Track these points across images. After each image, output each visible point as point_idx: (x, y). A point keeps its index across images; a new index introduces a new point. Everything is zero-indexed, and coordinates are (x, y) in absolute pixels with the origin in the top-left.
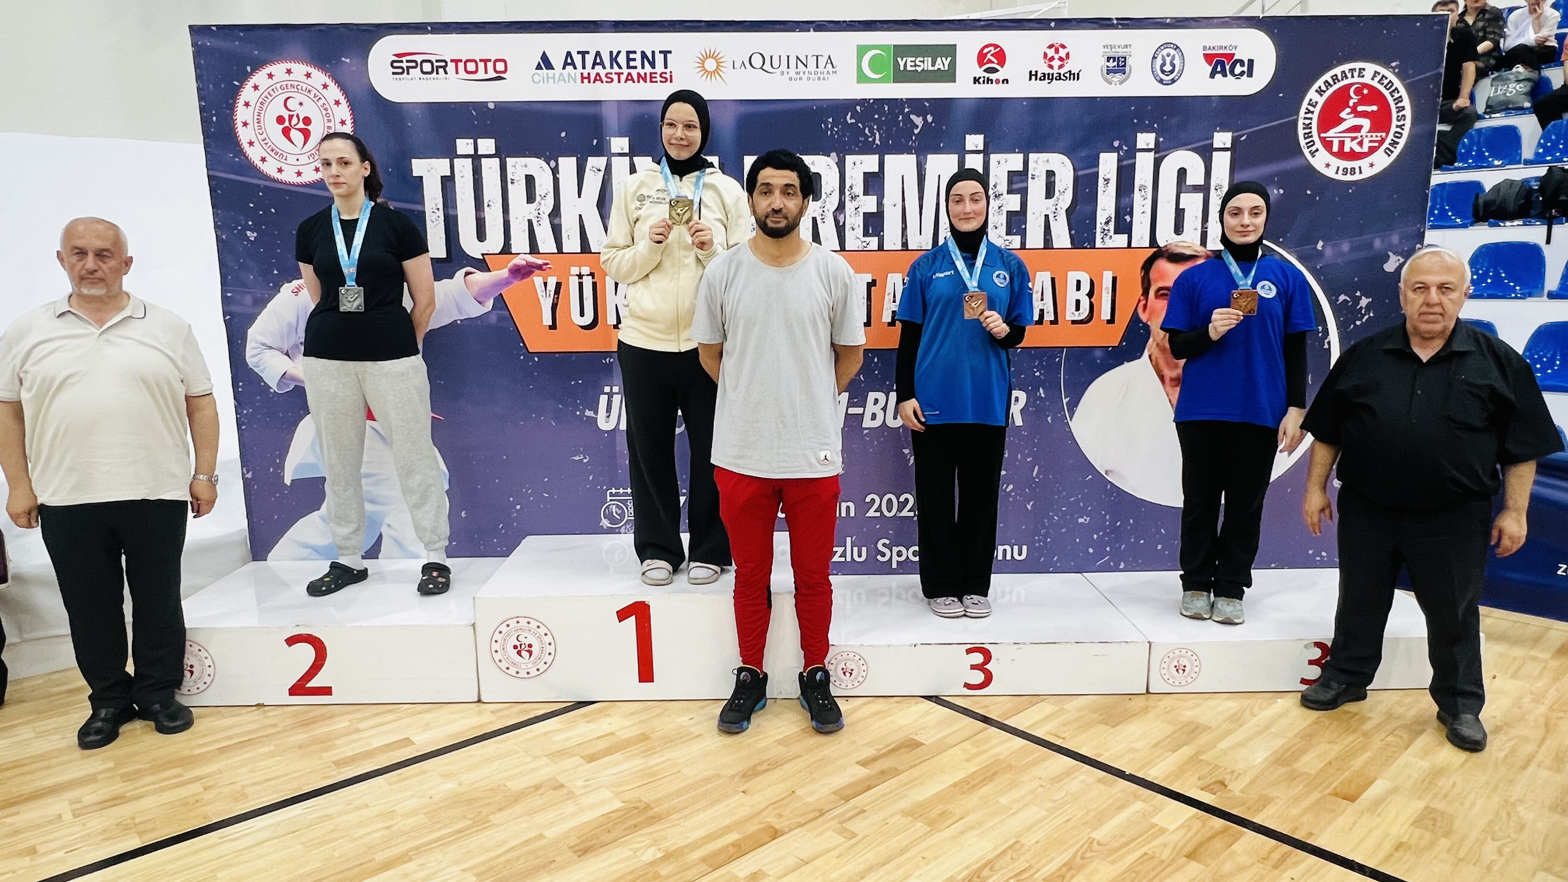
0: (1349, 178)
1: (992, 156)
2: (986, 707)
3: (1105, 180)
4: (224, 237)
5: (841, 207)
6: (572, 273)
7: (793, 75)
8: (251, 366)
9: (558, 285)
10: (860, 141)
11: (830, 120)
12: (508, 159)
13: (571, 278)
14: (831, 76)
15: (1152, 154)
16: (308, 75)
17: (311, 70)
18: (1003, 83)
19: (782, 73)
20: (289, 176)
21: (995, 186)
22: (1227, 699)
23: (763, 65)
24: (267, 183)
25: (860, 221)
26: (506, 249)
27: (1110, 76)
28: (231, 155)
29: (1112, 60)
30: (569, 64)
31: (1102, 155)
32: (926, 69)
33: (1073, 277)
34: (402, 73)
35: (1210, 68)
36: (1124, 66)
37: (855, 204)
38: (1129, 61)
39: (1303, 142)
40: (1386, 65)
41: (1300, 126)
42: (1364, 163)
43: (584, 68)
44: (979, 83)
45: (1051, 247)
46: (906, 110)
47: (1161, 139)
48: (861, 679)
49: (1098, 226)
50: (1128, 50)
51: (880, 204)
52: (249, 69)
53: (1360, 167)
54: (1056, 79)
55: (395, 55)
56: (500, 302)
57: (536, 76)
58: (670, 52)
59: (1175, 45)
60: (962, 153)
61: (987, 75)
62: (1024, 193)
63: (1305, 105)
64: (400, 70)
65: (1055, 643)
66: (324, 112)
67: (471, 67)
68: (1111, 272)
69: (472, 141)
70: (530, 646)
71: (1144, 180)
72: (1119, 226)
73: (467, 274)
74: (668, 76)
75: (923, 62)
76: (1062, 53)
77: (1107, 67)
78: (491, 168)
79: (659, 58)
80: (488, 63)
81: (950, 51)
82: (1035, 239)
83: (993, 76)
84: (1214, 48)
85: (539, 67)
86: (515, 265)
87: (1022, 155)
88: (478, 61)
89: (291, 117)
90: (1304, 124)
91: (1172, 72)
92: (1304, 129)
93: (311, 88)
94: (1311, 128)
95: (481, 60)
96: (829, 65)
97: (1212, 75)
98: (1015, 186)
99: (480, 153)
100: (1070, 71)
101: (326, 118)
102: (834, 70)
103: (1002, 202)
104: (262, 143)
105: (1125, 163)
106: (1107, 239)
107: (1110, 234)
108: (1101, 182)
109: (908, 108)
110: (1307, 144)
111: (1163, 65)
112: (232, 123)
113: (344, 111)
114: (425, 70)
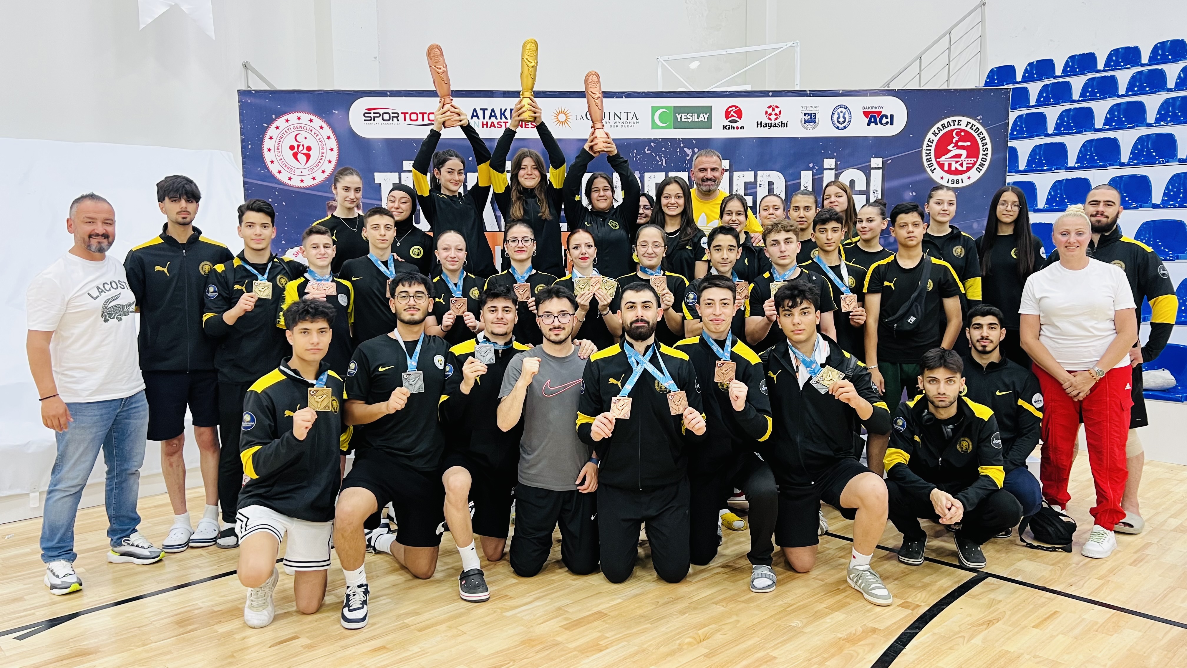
0: (955, 185)
1: (735, 172)
7: (612, 123)
10: (654, 164)
11: (635, 151)
14: (635, 125)
15: (834, 171)
16: (311, 121)
18: (741, 129)
20: (295, 182)
24: (281, 187)
27: (806, 125)
28: (259, 169)
29: (807, 115)
30: (475, 116)
31: (804, 173)
32: (694, 120)
34: (371, 120)
35: (867, 120)
36: (815, 119)
38: (818, 116)
39: (926, 164)
40: (975, 119)
41: (924, 155)
42: (964, 176)
43: (484, 118)
44: (726, 129)
46: (682, 145)
47: (839, 163)
50: (817, 109)
52: (274, 116)
53: (962, 179)
54: (773, 127)
55: (367, 109)
59: (845, 106)
61: (731, 124)
63: (926, 142)
64: (369, 119)
66: (320, 143)
67: (414, 117)
75: (692, 116)
76: (777, 111)
77: (805, 119)
80: (425, 115)
81: (708, 110)
83: (735, 125)
84: (869, 108)
87: (753, 172)
88: (418, 114)
89: (299, 146)
90: (926, 153)
91: (844, 122)
92: (926, 156)
93: (313, 129)
94: (930, 156)
95: (420, 113)
96: (635, 119)
97: (869, 124)
98: (749, 191)
100: (782, 122)
101: (321, 147)
102: (638, 121)
104: (279, 162)
105: (816, 177)
110: (928, 165)
111: (838, 118)
112: (261, 149)
113: (333, 143)
114: (385, 118)
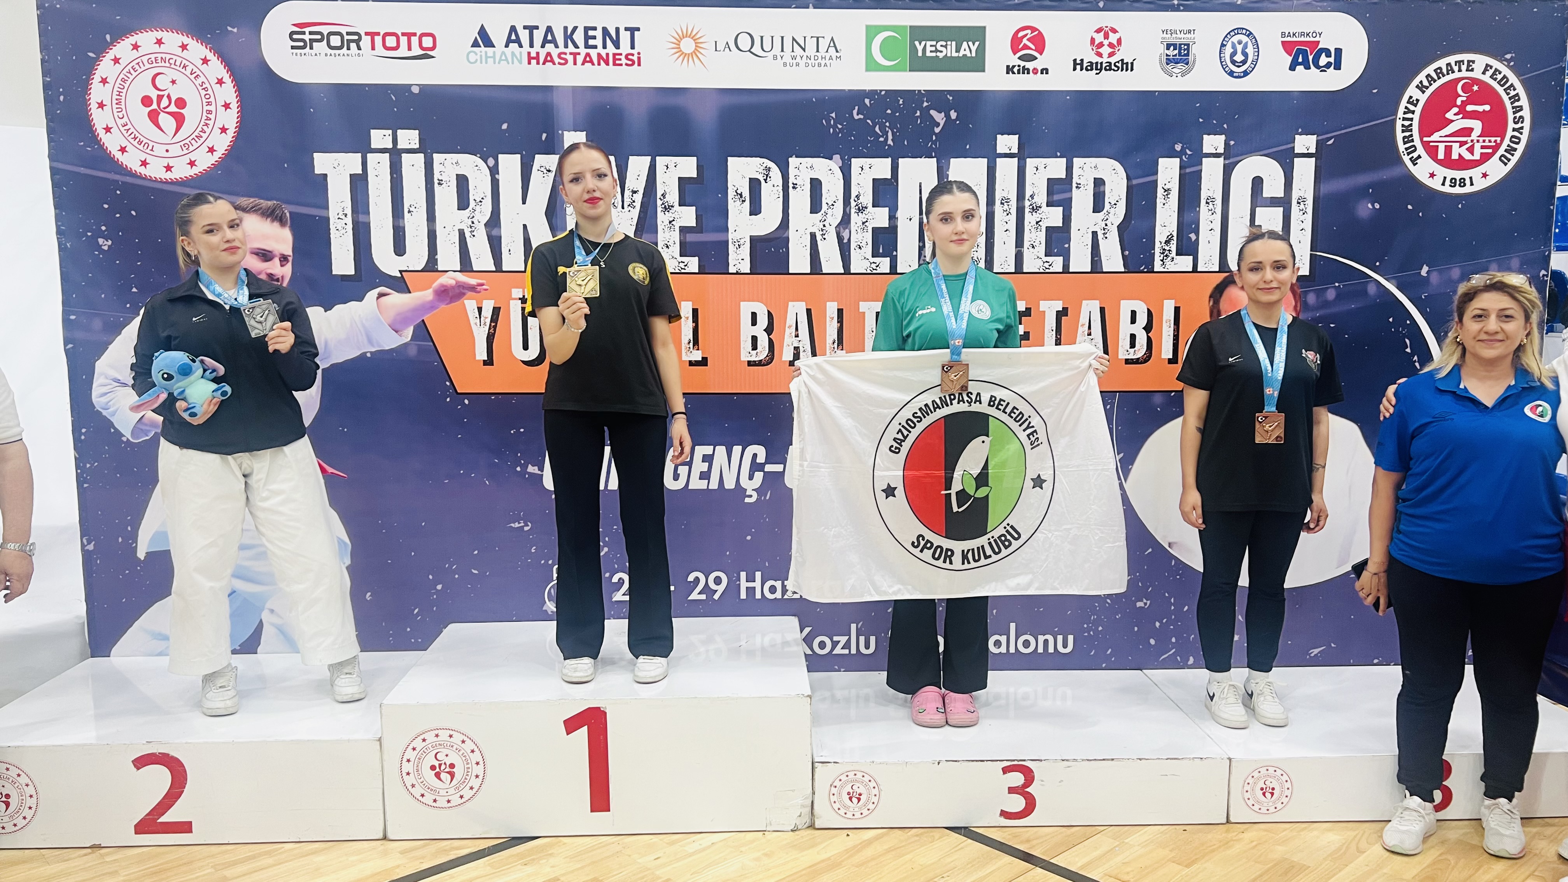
0: (1457, 190)
1: (1028, 160)
2: (1028, 841)
3: (1166, 191)
4: (68, 244)
5: (846, 221)
6: (513, 296)
7: (787, 59)
8: (98, 408)
9: (496, 311)
10: (870, 142)
11: (833, 115)
12: (435, 155)
13: (511, 302)
14: (833, 62)
15: (1222, 159)
16: (184, 47)
17: (187, 40)
18: (1042, 73)
19: (775, 57)
20: (155, 171)
21: (1032, 196)
22: (1329, 830)
23: (751, 48)
24: (128, 179)
25: (869, 237)
26: (431, 266)
27: (1169, 67)
28: (82, 143)
29: (1172, 48)
30: (514, 42)
31: (1163, 162)
32: (949, 55)
33: (1126, 307)
34: (304, 47)
35: (1290, 59)
36: (1188, 55)
37: (862, 217)
38: (1194, 50)
39: (1402, 147)
40: (1499, 57)
41: (1399, 128)
42: (1476, 173)
43: (532, 46)
44: (1013, 73)
45: (1099, 270)
46: (925, 104)
47: (1232, 143)
48: (871, 807)
49: (1157, 245)
50: (1192, 35)
51: (892, 217)
52: (108, 37)
53: (1471, 178)
54: (1106, 70)
55: (294, 25)
56: (422, 331)
57: (472, 55)
58: (638, 29)
59: (1247, 30)
60: (992, 156)
61: (1022, 64)
62: (1067, 206)
63: (1404, 103)
64: (301, 44)
65: (1113, 760)
66: (203, 93)
67: (391, 41)
68: (1173, 301)
69: (390, 132)
70: (452, 766)
71: (1212, 190)
72: (1182, 246)
73: (381, 295)
74: (635, 58)
75: (946, 46)
76: (1113, 38)
77: (1167, 55)
78: (412, 166)
79: (625, 37)
80: (413, 38)
81: (978, 34)
82: (1080, 260)
83: (1030, 65)
84: (1294, 35)
85: (475, 44)
86: (443, 286)
87: (1064, 160)
88: (400, 35)
89: (160, 98)
90: (1403, 126)
91: (1244, 62)
92: (1403, 131)
93: (187, 63)
94: (1411, 130)
95: (403, 34)
96: (833, 50)
97: (1292, 68)
98: (1056, 197)
99: (399, 147)
100: (1122, 60)
101: (205, 100)
102: (838, 55)
103: (1041, 216)
104: (122, 129)
105: (1188, 170)
106: (1168, 262)
107: (1171, 255)
108: (1160, 192)
109: (927, 102)
110: (1406, 149)
111: (1234, 54)
112: (85, 104)
113: (228, 93)
114: (332, 44)
